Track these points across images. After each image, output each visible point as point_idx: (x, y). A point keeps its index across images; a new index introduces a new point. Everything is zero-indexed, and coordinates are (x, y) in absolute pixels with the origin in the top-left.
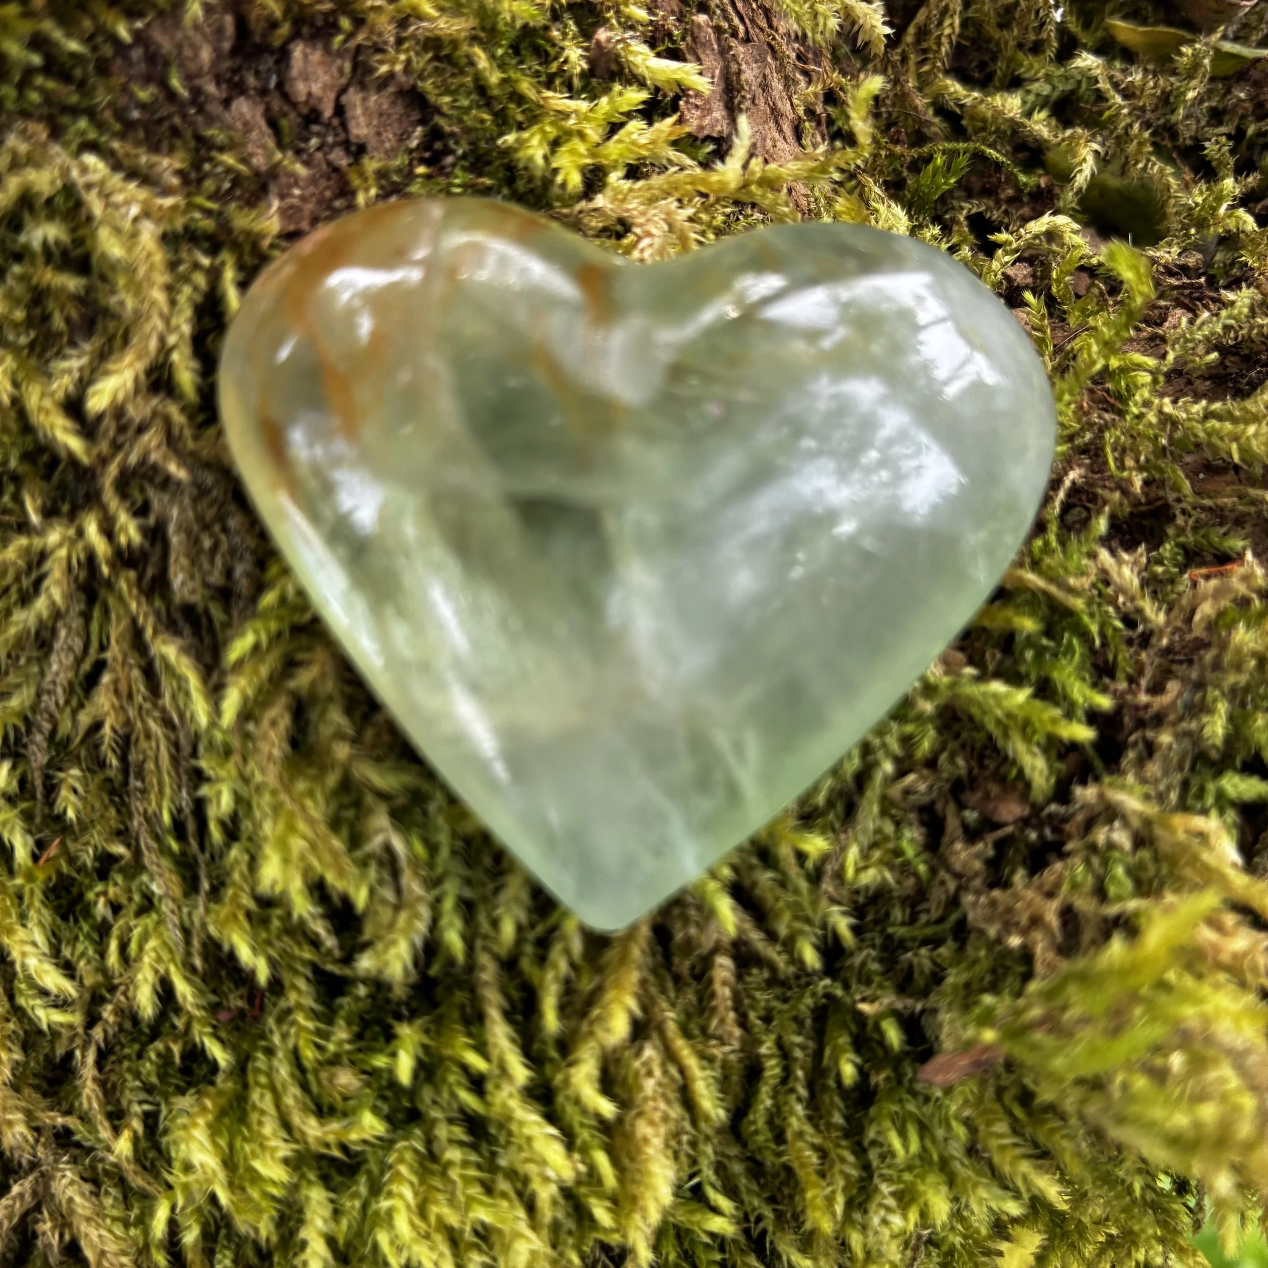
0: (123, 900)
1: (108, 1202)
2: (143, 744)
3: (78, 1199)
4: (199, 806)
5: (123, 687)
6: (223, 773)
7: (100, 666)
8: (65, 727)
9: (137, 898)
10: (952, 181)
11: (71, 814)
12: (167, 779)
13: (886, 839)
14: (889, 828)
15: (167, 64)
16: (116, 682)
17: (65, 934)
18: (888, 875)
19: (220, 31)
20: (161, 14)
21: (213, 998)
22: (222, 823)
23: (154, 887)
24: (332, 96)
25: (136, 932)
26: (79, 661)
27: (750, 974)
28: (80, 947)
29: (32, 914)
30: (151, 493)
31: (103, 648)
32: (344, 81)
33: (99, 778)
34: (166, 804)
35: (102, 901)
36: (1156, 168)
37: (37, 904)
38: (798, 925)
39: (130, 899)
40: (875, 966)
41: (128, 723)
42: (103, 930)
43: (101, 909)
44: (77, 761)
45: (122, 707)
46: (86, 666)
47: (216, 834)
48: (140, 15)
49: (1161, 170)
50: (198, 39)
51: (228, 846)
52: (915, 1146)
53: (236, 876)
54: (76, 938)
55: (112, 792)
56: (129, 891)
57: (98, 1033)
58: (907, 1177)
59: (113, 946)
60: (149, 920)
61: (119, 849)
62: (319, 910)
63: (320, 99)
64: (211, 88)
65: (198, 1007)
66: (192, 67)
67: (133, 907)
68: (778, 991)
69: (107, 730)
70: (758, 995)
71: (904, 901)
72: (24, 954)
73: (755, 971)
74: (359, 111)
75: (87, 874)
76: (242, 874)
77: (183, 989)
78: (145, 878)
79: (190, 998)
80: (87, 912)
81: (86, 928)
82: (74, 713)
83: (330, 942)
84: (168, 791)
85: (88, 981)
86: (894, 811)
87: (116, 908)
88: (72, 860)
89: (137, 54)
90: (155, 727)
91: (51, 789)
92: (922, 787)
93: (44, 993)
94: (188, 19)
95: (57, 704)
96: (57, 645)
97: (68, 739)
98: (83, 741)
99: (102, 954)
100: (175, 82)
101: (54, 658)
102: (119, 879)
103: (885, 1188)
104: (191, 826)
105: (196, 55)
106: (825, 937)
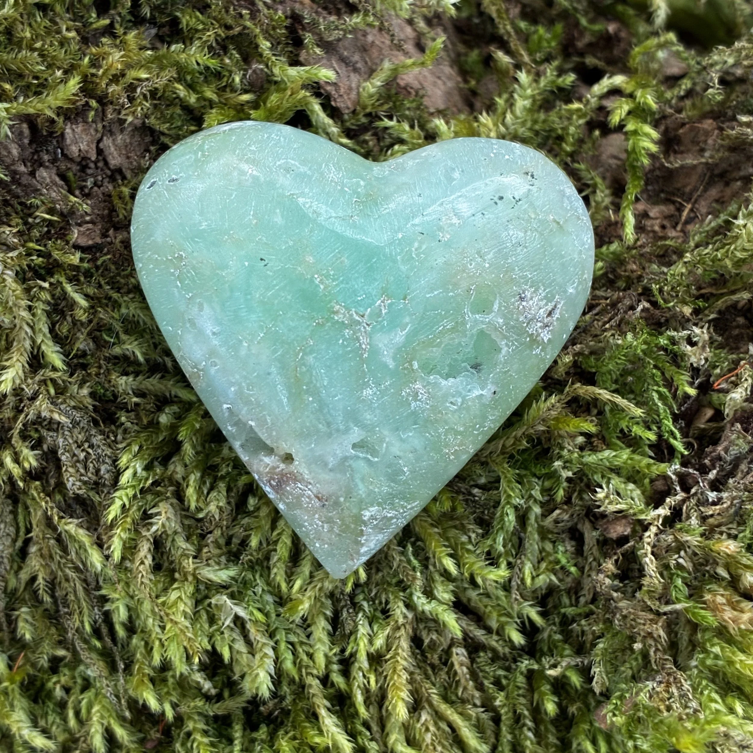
0: (71, 684)
2: (65, 585)
4: (107, 616)
5: (45, 551)
7: (27, 542)
9: (79, 681)
11: (28, 636)
13: (549, 554)
14: (549, 547)
17: (39, 712)
18: (553, 578)
22: (123, 624)
23: (89, 672)
24: (94, 146)
25: (84, 703)
26: (14, 541)
27: (479, 657)
28: (50, 719)
29: (16, 703)
30: (43, 432)
31: (29, 531)
32: (99, 135)
33: (40, 610)
34: (86, 619)
35: (58, 687)
37: (18, 696)
38: (503, 619)
39: (75, 683)
40: (558, 637)
42: (62, 705)
43: (58, 692)
44: (24, 602)
45: (47, 564)
46: (19, 544)
47: (121, 632)
51: (130, 637)
53: (138, 656)
54: (47, 713)
55: (50, 617)
56: (74, 677)
59: (71, 714)
60: (90, 694)
63: (87, 152)
64: (22, 168)
65: (132, 742)
66: (8, 160)
68: (501, 663)
69: (40, 580)
70: (487, 668)
71: (568, 592)
72: (19, 729)
73: (482, 654)
74: (112, 149)
75: (45, 672)
76: (141, 653)
77: (120, 733)
78: (82, 668)
79: (126, 738)
80: (50, 694)
81: (51, 706)
84: (86, 611)
86: (550, 536)
87: (67, 690)
88: (34, 665)
92: (566, 517)
95: (6, 569)
97: (16, 590)
98: (25, 589)
99: (65, 720)
102: (66, 671)
104: (104, 630)
105: (9, 152)
106: (523, 623)
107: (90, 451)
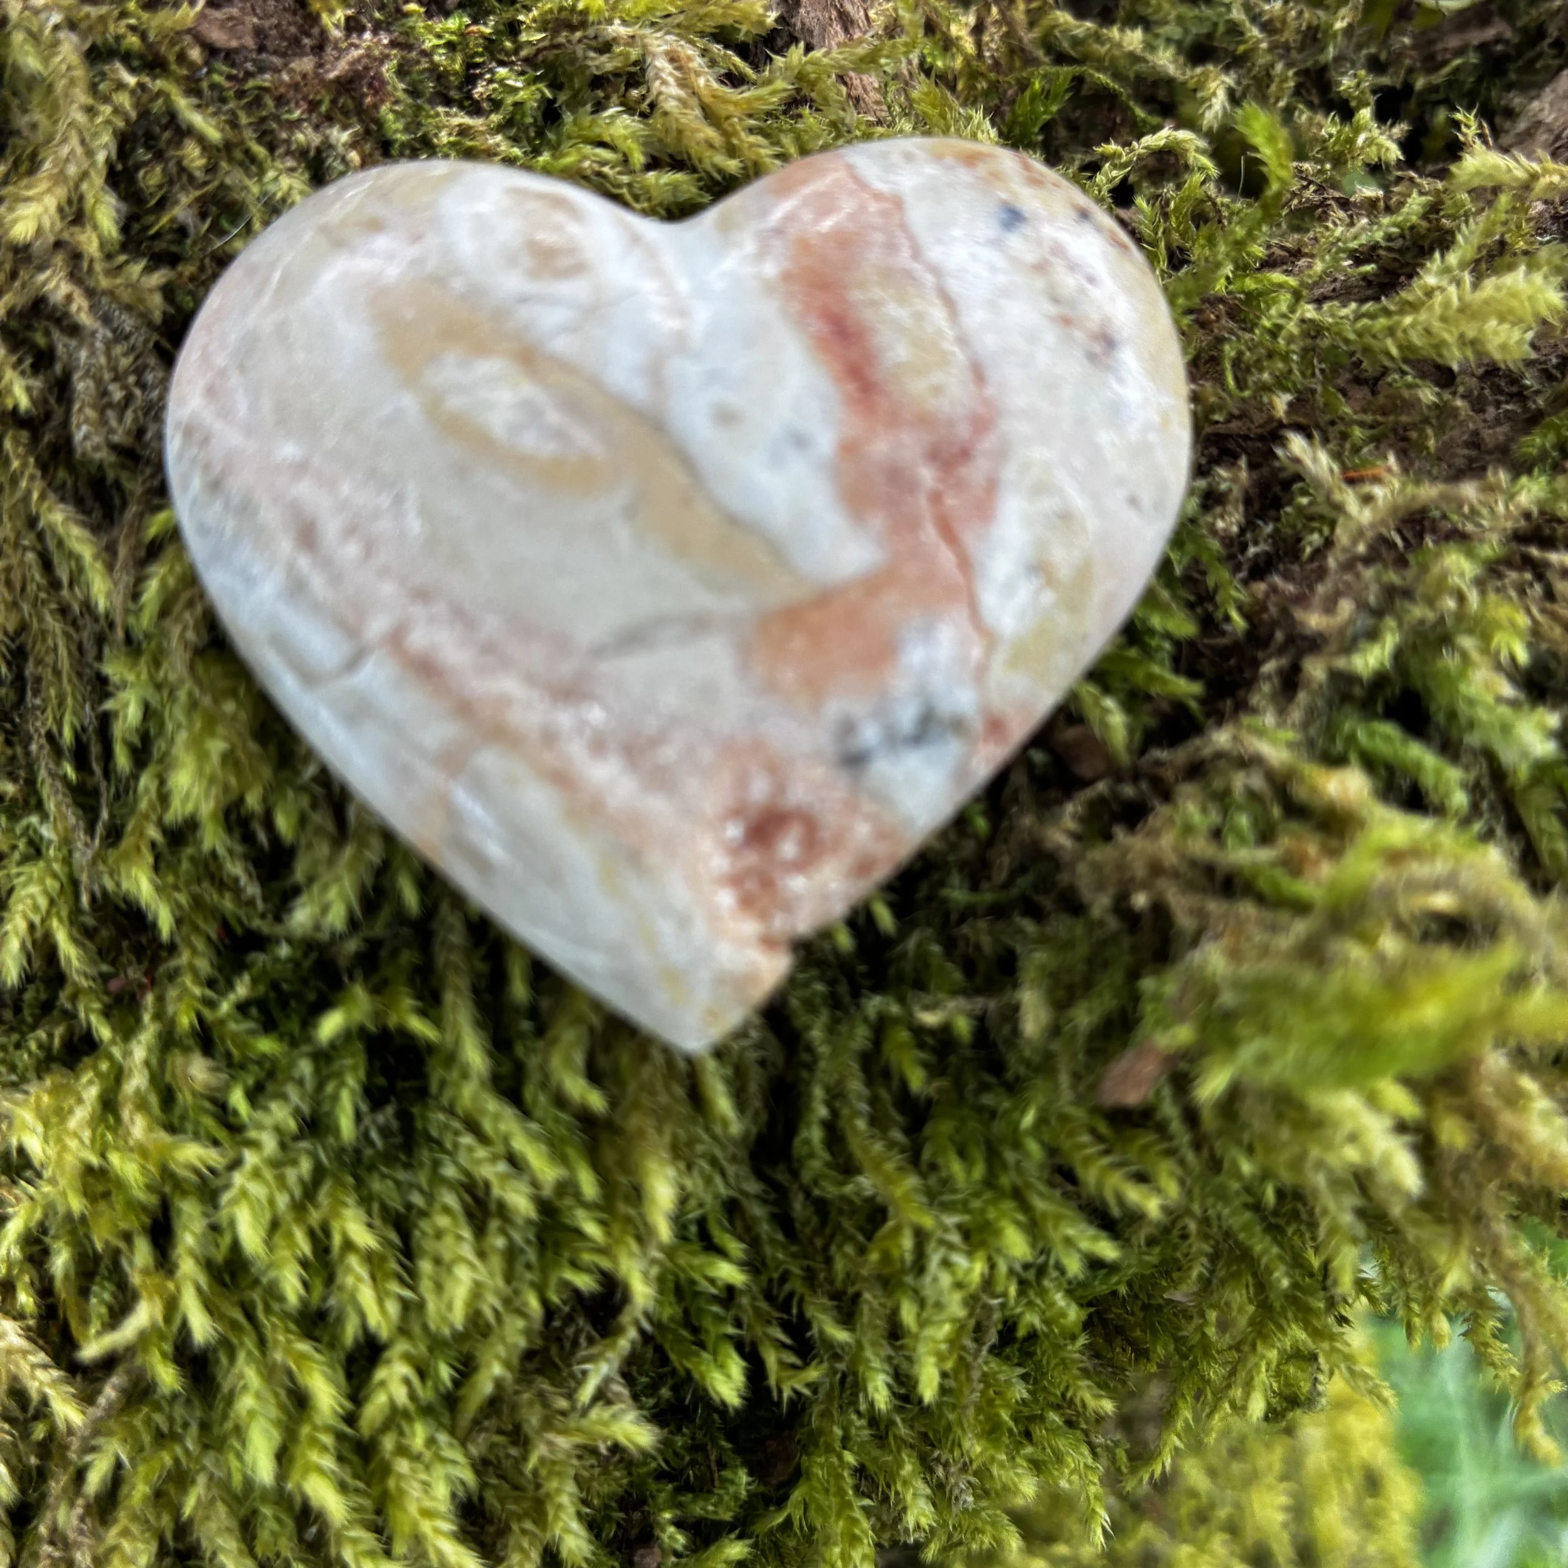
2: (40, 648)
4: (104, 723)
5: (16, 577)
6: (131, 677)
9: (22, 844)
10: (1054, 108)
12: (68, 688)
21: (105, 967)
22: (130, 744)
23: (44, 831)
30: (56, 334)
34: (68, 717)
36: (1304, 117)
39: (14, 847)
40: (934, 948)
45: (14, 602)
47: (122, 760)
49: (1310, 119)
51: (136, 772)
52: (979, 1171)
53: (142, 805)
55: (3, 717)
56: (13, 836)
58: (976, 1205)
60: (34, 870)
61: (5, 786)
62: (239, 848)
65: (86, 975)
67: (16, 856)
76: (148, 802)
77: (68, 951)
78: (34, 819)
79: (75, 963)
83: (252, 890)
84: (70, 703)
90: (54, 625)
103: (950, 1220)
107: (137, 392)
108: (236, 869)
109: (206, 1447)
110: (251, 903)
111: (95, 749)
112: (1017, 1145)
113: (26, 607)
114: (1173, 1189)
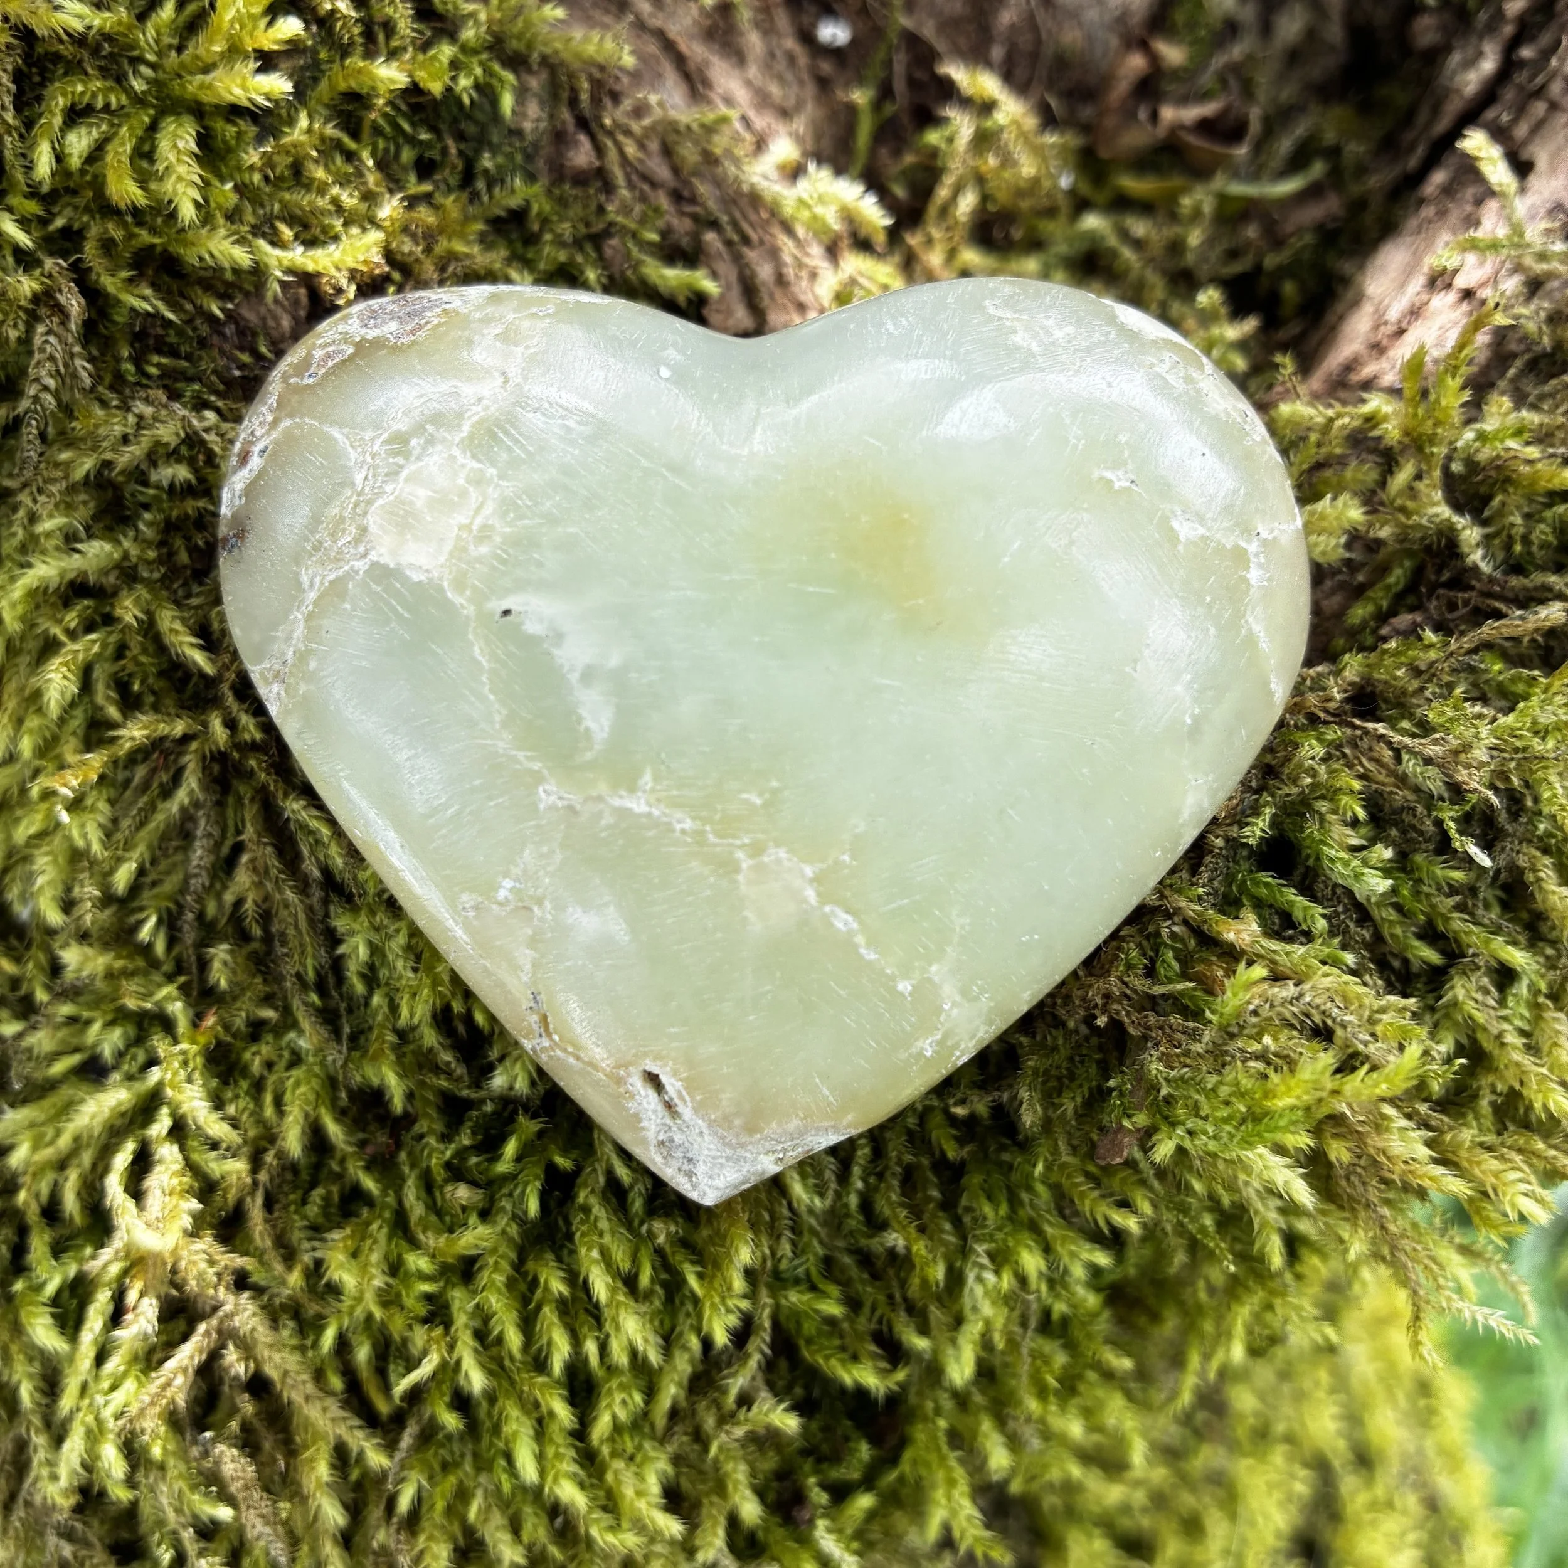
1: (286, 1333)
3: (260, 1329)
6: (356, 927)
8: (211, 909)
15: (254, 334)
16: (252, 860)
19: (296, 302)
20: (247, 294)
21: (361, 1136)
41: (267, 898)
48: (231, 298)
50: (279, 311)
52: (1003, 1210)
57: (263, 1177)
58: (999, 1236)
61: (269, 1014)
62: (448, 1042)
67: (283, 1064)
82: (219, 897)
83: (460, 1070)
85: (252, 1133)
89: (229, 330)
90: (291, 895)
91: (204, 965)
93: (214, 1145)
94: (269, 297)
96: (199, 833)
100: (263, 350)
101: (198, 843)
103: (980, 1248)
108: (446, 1057)
109: (478, 1469)
110: (459, 1079)
111: (331, 980)
112: (1030, 1189)
113: (269, 886)
114: (1146, 1207)
